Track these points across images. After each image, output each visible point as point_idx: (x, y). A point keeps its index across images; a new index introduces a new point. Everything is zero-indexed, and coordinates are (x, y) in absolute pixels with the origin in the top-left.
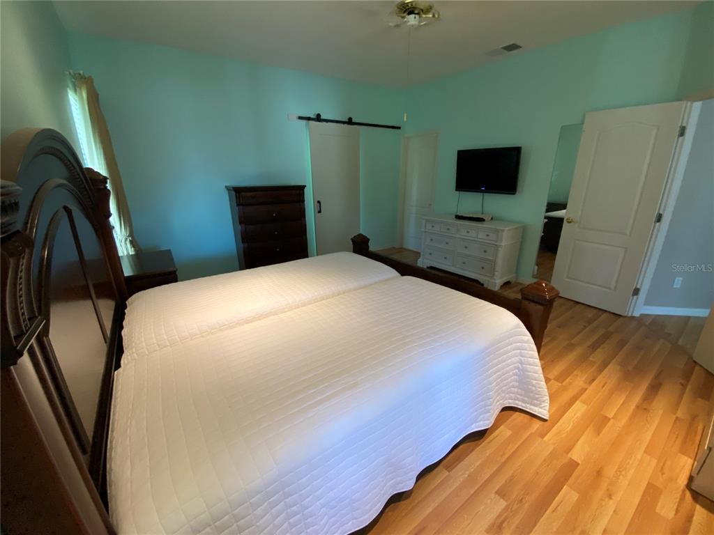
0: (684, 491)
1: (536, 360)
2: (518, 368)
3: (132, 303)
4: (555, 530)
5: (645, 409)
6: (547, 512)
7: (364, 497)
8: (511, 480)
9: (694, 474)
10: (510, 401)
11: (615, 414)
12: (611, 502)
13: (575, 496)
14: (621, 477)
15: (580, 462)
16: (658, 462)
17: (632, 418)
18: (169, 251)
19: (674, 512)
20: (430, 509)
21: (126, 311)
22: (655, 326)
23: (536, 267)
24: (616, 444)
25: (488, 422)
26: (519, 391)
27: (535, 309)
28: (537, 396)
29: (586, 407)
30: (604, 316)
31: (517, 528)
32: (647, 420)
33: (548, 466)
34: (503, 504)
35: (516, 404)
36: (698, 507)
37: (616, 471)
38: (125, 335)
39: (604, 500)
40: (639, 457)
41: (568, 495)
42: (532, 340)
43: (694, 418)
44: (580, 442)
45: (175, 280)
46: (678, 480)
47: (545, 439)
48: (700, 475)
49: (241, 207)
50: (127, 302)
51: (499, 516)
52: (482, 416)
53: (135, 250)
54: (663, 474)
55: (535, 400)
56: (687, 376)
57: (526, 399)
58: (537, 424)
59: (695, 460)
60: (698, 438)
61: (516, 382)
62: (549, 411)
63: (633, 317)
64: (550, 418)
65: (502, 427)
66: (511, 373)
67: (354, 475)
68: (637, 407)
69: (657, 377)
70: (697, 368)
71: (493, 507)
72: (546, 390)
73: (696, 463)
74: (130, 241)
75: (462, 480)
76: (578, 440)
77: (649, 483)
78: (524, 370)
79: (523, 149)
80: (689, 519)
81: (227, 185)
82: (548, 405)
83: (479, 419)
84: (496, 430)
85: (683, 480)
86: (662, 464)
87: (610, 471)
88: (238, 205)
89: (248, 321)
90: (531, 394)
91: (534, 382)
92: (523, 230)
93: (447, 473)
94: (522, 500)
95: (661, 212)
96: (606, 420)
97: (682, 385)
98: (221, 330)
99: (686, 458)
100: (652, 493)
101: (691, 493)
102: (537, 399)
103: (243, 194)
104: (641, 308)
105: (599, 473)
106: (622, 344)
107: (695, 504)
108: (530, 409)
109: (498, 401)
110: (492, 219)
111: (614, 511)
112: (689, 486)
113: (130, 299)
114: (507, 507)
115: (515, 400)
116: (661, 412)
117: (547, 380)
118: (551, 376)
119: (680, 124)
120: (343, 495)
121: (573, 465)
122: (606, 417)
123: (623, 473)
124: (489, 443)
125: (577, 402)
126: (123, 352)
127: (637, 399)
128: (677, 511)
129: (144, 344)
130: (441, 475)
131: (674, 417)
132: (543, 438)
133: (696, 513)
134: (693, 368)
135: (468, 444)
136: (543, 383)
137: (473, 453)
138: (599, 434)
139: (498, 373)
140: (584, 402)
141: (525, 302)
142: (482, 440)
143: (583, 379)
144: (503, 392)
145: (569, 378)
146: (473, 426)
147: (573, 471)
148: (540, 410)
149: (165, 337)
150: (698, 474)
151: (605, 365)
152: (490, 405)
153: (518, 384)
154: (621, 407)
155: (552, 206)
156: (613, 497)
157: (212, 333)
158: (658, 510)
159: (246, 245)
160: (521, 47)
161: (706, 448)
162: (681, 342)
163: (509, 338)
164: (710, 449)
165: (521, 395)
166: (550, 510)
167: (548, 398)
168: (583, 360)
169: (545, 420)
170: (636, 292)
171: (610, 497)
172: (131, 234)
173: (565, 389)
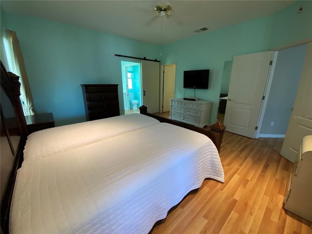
0: (281, 210)
1: (218, 157)
2: (211, 160)
3: (30, 137)
4: (229, 231)
5: (263, 176)
6: (225, 224)
7: (143, 223)
8: (209, 210)
9: (285, 202)
10: (208, 175)
11: (251, 178)
12: (252, 216)
13: (236, 215)
14: (255, 205)
15: (238, 200)
16: (270, 198)
17: (258, 180)
18: (52, 114)
19: (278, 219)
20: (174, 227)
21: (27, 141)
22: (265, 142)
23: (217, 120)
24: (252, 191)
25: (198, 185)
26: (212, 171)
27: (217, 134)
28: (219, 172)
29: (239, 176)
30: (245, 138)
31: (213, 232)
32: (264, 180)
33: (225, 202)
34: (206, 221)
35: (211, 177)
36: (288, 216)
37: (253, 203)
38: (25, 152)
39: (249, 216)
40: (262, 196)
41: (234, 215)
42: (216, 148)
43: (283, 179)
44: (237, 192)
45: (53, 126)
46: (279, 205)
47: (223, 191)
48: (287, 202)
49: (88, 94)
50: (27, 137)
51: (205, 227)
52: (196, 182)
53: (34, 113)
54: (272, 203)
55: (218, 174)
56: (278, 161)
57: (215, 174)
58: (220, 185)
59: (285, 196)
60: (285, 187)
61: (210, 166)
62: (224, 179)
63: (256, 139)
64: (225, 181)
65: (205, 187)
66: (208, 163)
67: (137, 213)
68: (260, 175)
69: (267, 162)
70: (282, 158)
71: (202, 223)
72: (223, 170)
73: (285, 197)
74: (32, 109)
75: (188, 212)
76: (236, 191)
77: (267, 207)
78: (214, 161)
79: (210, 70)
80: (285, 222)
81: (82, 84)
82: (224, 176)
83: (195, 184)
84: (202, 188)
85: (280, 205)
86: (271, 199)
87: (250, 203)
88: (86, 93)
89: (88, 144)
90: (217, 172)
91: (218, 166)
92: (211, 104)
93: (182, 210)
94: (214, 219)
95: (264, 95)
96: (248, 181)
97: (277, 165)
98: (74, 148)
99: (281, 196)
100: (268, 212)
101: (284, 211)
102: (219, 174)
103: (89, 88)
104: (259, 135)
105: (246, 204)
106: (252, 150)
107: (286, 215)
108: (217, 178)
109: (203, 175)
110: (198, 99)
111: (254, 221)
112: (283, 208)
113: (29, 136)
114: (208, 222)
115: (210, 175)
116: (269, 177)
117: (223, 166)
118: (225, 164)
119: (270, 60)
120: (132, 223)
121: (235, 201)
122: (247, 180)
123: (256, 204)
124: (200, 194)
125: (236, 174)
126: (23, 160)
127: (259, 172)
128: (279, 219)
129: (34, 156)
130: (179, 210)
131: (275, 178)
132: (222, 190)
133: (287, 219)
134: (281, 159)
135: (191, 195)
136: (221, 167)
137: (193, 199)
138: (245, 187)
139: (203, 163)
140: (238, 174)
141: (213, 132)
142: (196, 194)
143: (238, 165)
144: (205, 171)
145: (232, 165)
146: (193, 187)
147: (235, 204)
148: (221, 178)
149: (45, 152)
150: (286, 202)
151: (246, 158)
152: (200, 177)
153: (211, 167)
154: (253, 175)
155: (222, 95)
156: (253, 215)
157: (70, 150)
158: (271, 219)
159: (90, 111)
160: (207, 29)
161: (289, 190)
162: (275, 148)
163: (206, 147)
164: (290, 190)
165: (212, 172)
166: (226, 222)
167: (224, 173)
168: (237, 157)
169: (223, 183)
170: (256, 128)
171: (251, 214)
172: (33, 106)
173: (230, 169)
